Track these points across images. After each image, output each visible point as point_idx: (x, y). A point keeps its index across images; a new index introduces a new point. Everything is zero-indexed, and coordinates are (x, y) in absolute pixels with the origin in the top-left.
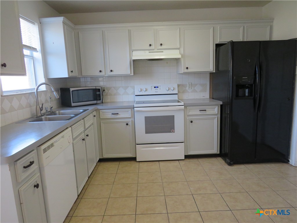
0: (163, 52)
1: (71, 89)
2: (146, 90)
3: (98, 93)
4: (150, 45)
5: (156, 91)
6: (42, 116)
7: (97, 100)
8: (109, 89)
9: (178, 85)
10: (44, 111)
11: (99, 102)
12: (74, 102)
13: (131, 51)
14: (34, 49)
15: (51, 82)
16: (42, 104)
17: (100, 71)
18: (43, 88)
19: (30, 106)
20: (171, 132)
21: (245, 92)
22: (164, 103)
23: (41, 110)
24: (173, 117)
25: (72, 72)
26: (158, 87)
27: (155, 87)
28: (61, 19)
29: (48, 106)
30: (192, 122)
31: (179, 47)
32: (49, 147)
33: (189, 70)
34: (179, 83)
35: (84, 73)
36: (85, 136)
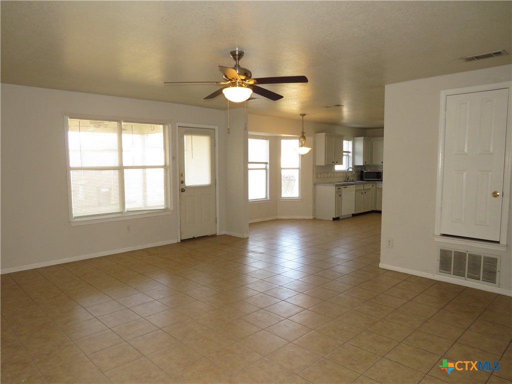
1: (364, 172)
10: (349, 180)
11: (379, 179)
12: (365, 178)
14: (350, 152)
15: (355, 167)
16: (349, 176)
17: (382, 163)
18: (351, 170)
19: (344, 177)
23: (348, 179)
25: (366, 162)
28: (363, 138)
29: (351, 178)
32: (345, 187)
35: (374, 163)
36: (364, 192)
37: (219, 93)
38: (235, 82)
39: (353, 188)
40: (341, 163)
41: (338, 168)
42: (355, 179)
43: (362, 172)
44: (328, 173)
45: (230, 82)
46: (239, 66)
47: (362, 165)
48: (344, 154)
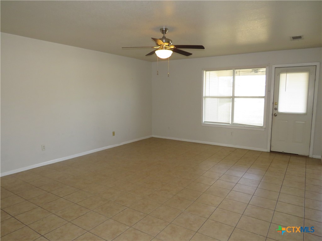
37: (153, 53)
38: (163, 47)
45: (159, 47)
46: (165, 37)
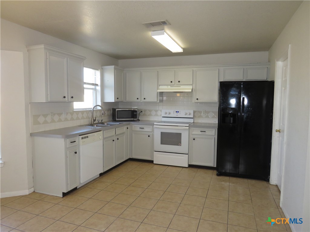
0: (180, 87)
1: (117, 110)
2: (170, 114)
3: (135, 113)
4: (171, 82)
5: (177, 114)
6: (94, 124)
7: (134, 118)
8: (145, 111)
9: (194, 111)
10: (96, 122)
11: (135, 119)
12: (118, 118)
13: (158, 85)
14: (97, 85)
15: (104, 104)
16: (96, 118)
17: (138, 99)
18: (99, 108)
19: (89, 118)
20: (179, 145)
21: (230, 120)
22: (177, 123)
23: (94, 121)
24: (180, 134)
25: (118, 98)
26: (178, 112)
27: (176, 112)
28: (113, 67)
29: (99, 119)
30: (194, 139)
31: (192, 83)
32: (85, 137)
33: (199, 101)
34: (195, 110)
35: (128, 99)
36: (115, 139)
39: (99, 136)
40: (81, 99)
41: (77, 106)
42: (105, 119)
43: (114, 110)
44: (60, 114)
47: (113, 101)
48: (85, 86)
